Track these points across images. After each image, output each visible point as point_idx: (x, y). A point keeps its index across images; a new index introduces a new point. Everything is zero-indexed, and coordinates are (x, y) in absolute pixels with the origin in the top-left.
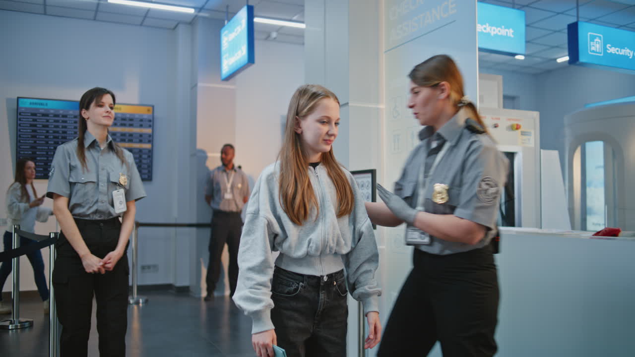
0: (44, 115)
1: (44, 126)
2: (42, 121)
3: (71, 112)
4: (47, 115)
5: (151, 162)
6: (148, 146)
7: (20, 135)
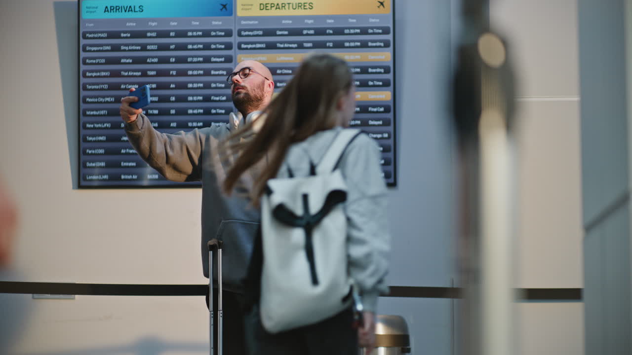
0: (135, 35)
1: (137, 61)
2: (130, 49)
3: (195, 24)
4: (142, 35)
5: (395, 136)
6: (385, 96)
7: (84, 73)
